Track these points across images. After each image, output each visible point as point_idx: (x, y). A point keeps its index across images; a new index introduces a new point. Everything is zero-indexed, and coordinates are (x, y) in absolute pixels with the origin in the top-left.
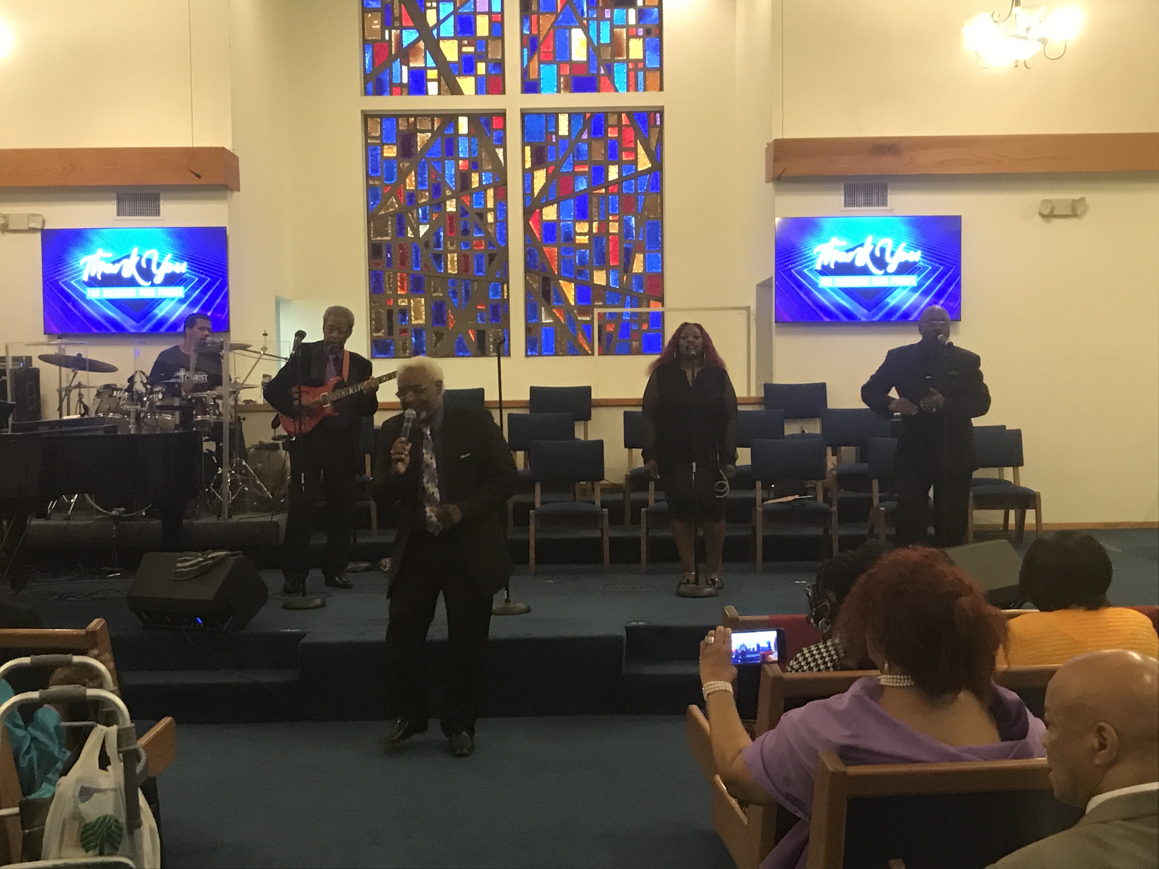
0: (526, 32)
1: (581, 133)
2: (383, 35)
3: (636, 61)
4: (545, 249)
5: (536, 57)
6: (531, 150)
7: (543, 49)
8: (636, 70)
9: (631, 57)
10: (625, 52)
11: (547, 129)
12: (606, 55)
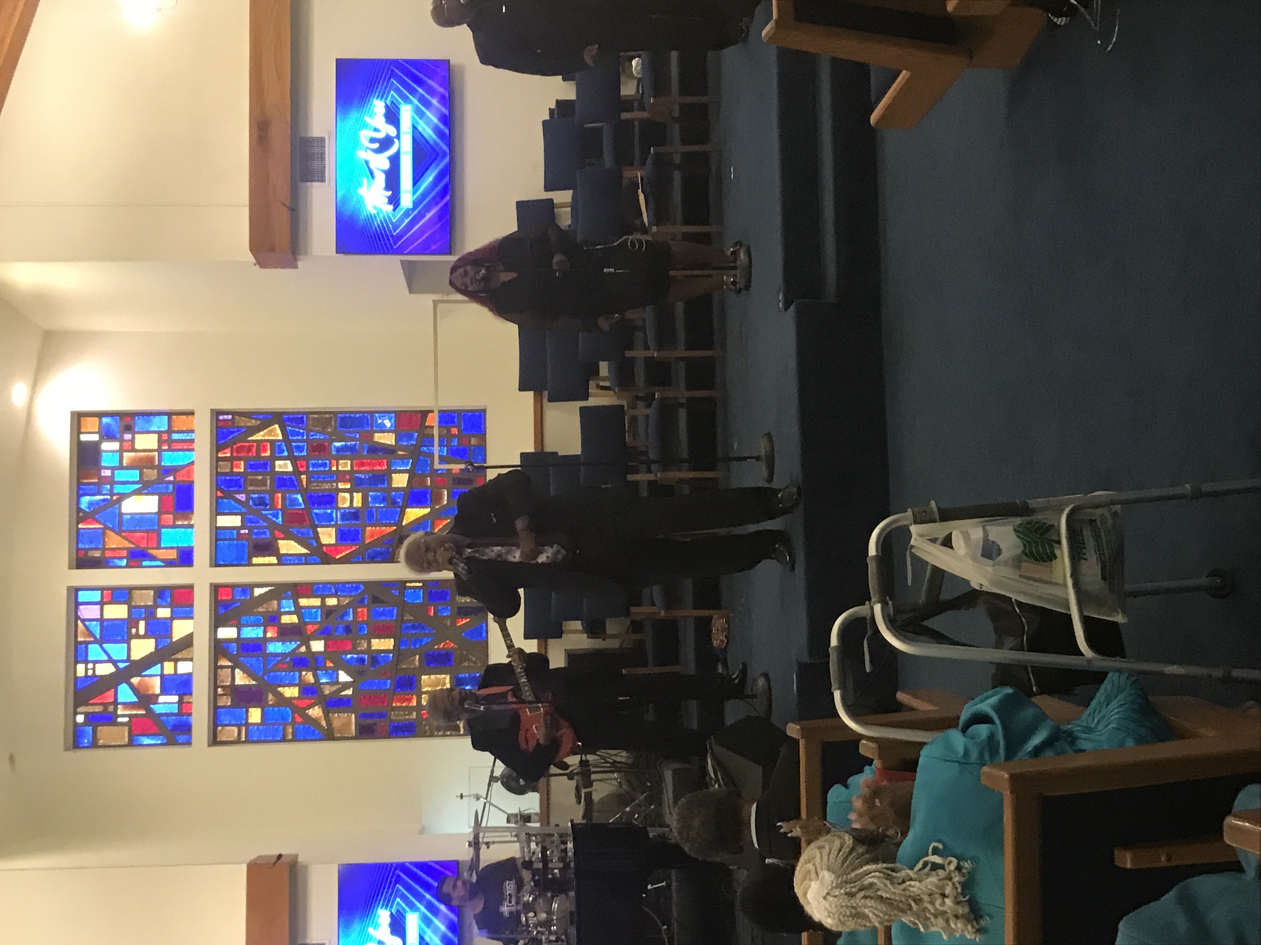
0: (124, 562)
1: (239, 501)
2: (123, 724)
3: (160, 442)
4: (367, 541)
5: (154, 552)
6: (257, 557)
7: (143, 545)
8: (170, 442)
9: (156, 447)
10: (150, 454)
11: (233, 539)
12: (152, 474)
